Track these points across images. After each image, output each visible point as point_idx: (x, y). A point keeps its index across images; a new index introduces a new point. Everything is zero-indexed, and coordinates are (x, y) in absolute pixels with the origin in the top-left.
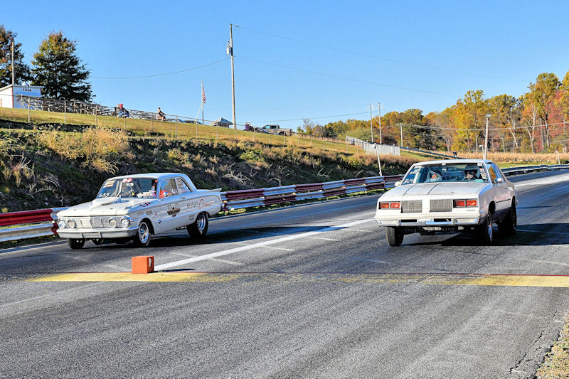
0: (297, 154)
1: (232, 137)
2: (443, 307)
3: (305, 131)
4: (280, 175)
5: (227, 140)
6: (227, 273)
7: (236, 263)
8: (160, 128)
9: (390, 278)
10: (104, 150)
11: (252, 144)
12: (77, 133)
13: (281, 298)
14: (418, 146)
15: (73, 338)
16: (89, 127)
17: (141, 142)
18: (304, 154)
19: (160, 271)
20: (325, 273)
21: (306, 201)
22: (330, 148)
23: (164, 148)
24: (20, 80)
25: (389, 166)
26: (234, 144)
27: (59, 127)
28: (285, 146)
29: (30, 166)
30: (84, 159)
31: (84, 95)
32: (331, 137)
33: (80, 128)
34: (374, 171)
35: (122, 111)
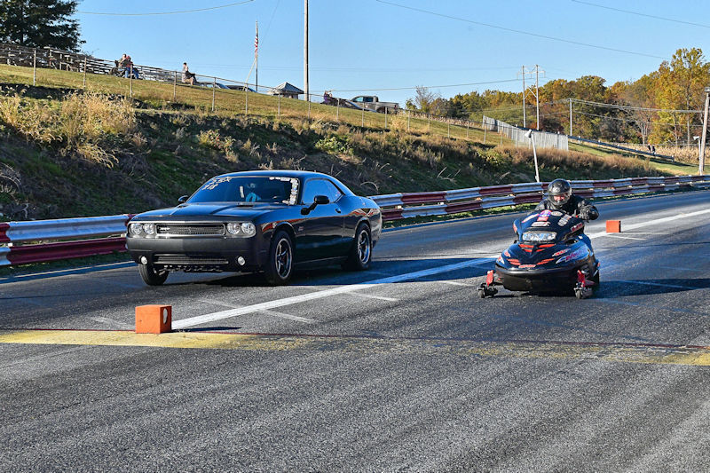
0: (405, 143)
1: (302, 114)
2: (639, 400)
3: (419, 107)
4: (378, 176)
5: (294, 117)
6: (290, 335)
7: (304, 320)
8: (188, 96)
9: (553, 350)
10: (96, 129)
11: (335, 126)
12: (52, 102)
13: (378, 380)
14: (596, 136)
15: (34, 442)
16: (73, 91)
17: (155, 119)
18: (417, 143)
19: (181, 330)
20: (448, 339)
21: (419, 219)
22: (457, 135)
23: (193, 127)
25: (551, 167)
26: (305, 125)
27: (23, 91)
28: (388, 131)
30: (63, 143)
31: (67, 40)
32: (459, 117)
33: (58, 93)
34: (528, 174)
35: (127, 67)
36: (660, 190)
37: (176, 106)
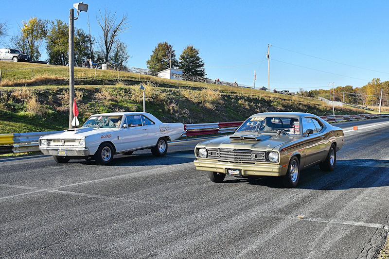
0: (297, 104)
1: (267, 95)
3: (300, 94)
5: (265, 96)
8: (235, 90)
10: (210, 99)
11: (277, 99)
12: (198, 91)
14: (350, 102)
16: (204, 88)
17: (226, 96)
18: (300, 104)
22: (312, 102)
23: (237, 99)
24: (174, 66)
25: (338, 111)
26: (268, 98)
27: (190, 88)
28: (292, 100)
29: (177, 105)
30: (201, 103)
31: (202, 74)
32: (312, 97)
33: (200, 89)
34: (331, 113)
35: (218, 82)
36: (368, 118)
37: (232, 93)
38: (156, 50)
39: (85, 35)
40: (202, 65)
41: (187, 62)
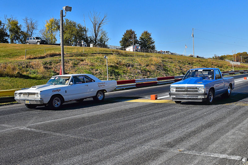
3: (215, 58)
11: (198, 61)
17: (165, 61)
18: (213, 64)
23: (172, 62)
31: (153, 48)
37: (169, 58)
38: (125, 34)
39: (82, 27)
40: (153, 42)
41: (144, 41)
